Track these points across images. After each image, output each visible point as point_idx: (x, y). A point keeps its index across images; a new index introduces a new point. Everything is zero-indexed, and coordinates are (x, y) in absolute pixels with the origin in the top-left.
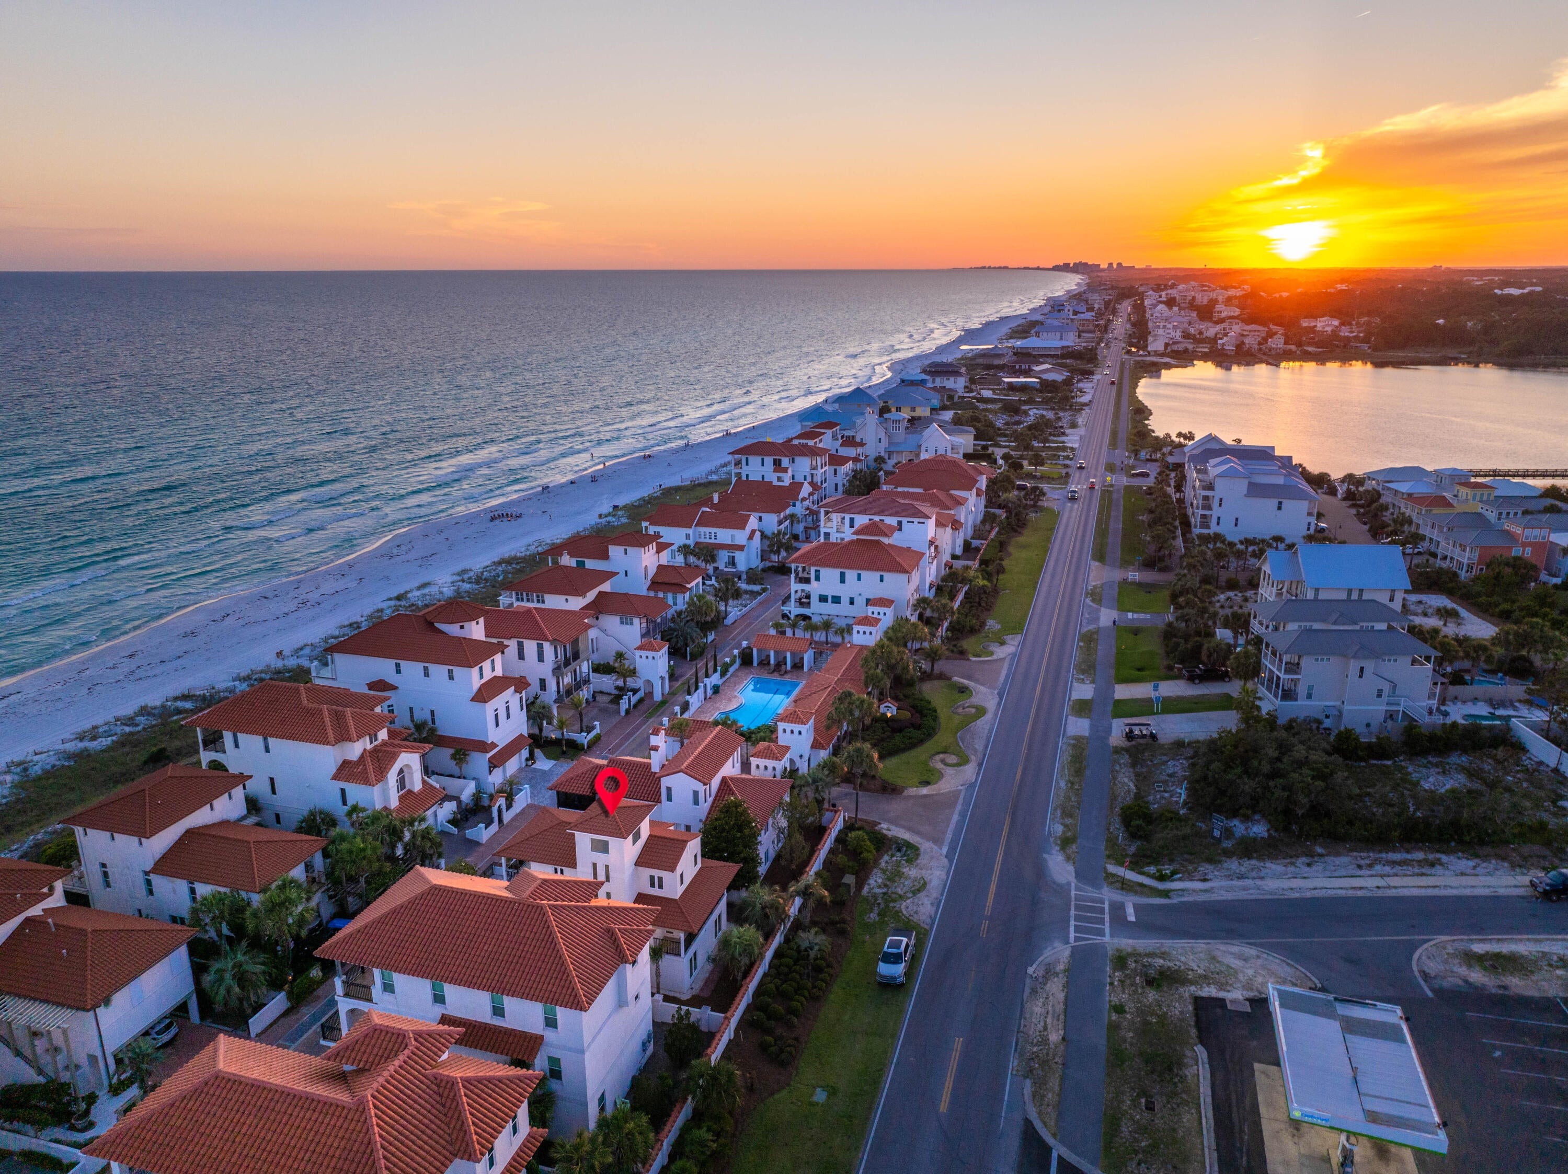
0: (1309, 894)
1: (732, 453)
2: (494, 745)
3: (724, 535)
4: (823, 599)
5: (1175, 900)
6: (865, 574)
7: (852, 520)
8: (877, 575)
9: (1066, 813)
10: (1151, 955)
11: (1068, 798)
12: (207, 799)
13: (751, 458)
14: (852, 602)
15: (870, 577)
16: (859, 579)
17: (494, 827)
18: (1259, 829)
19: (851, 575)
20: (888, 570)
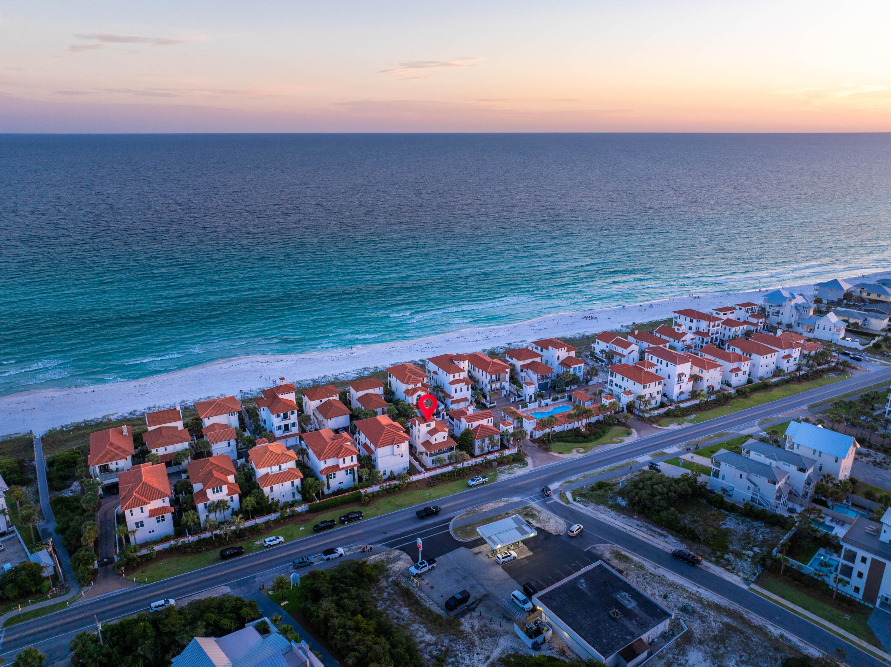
1: (675, 312)
2: (453, 398)
3: (620, 350)
4: (616, 385)
5: (568, 506)
7: (652, 357)
8: (634, 382)
9: (584, 477)
10: (536, 510)
11: (593, 474)
12: (374, 387)
15: (631, 382)
16: (628, 382)
17: (440, 419)
18: (624, 503)
19: (625, 379)
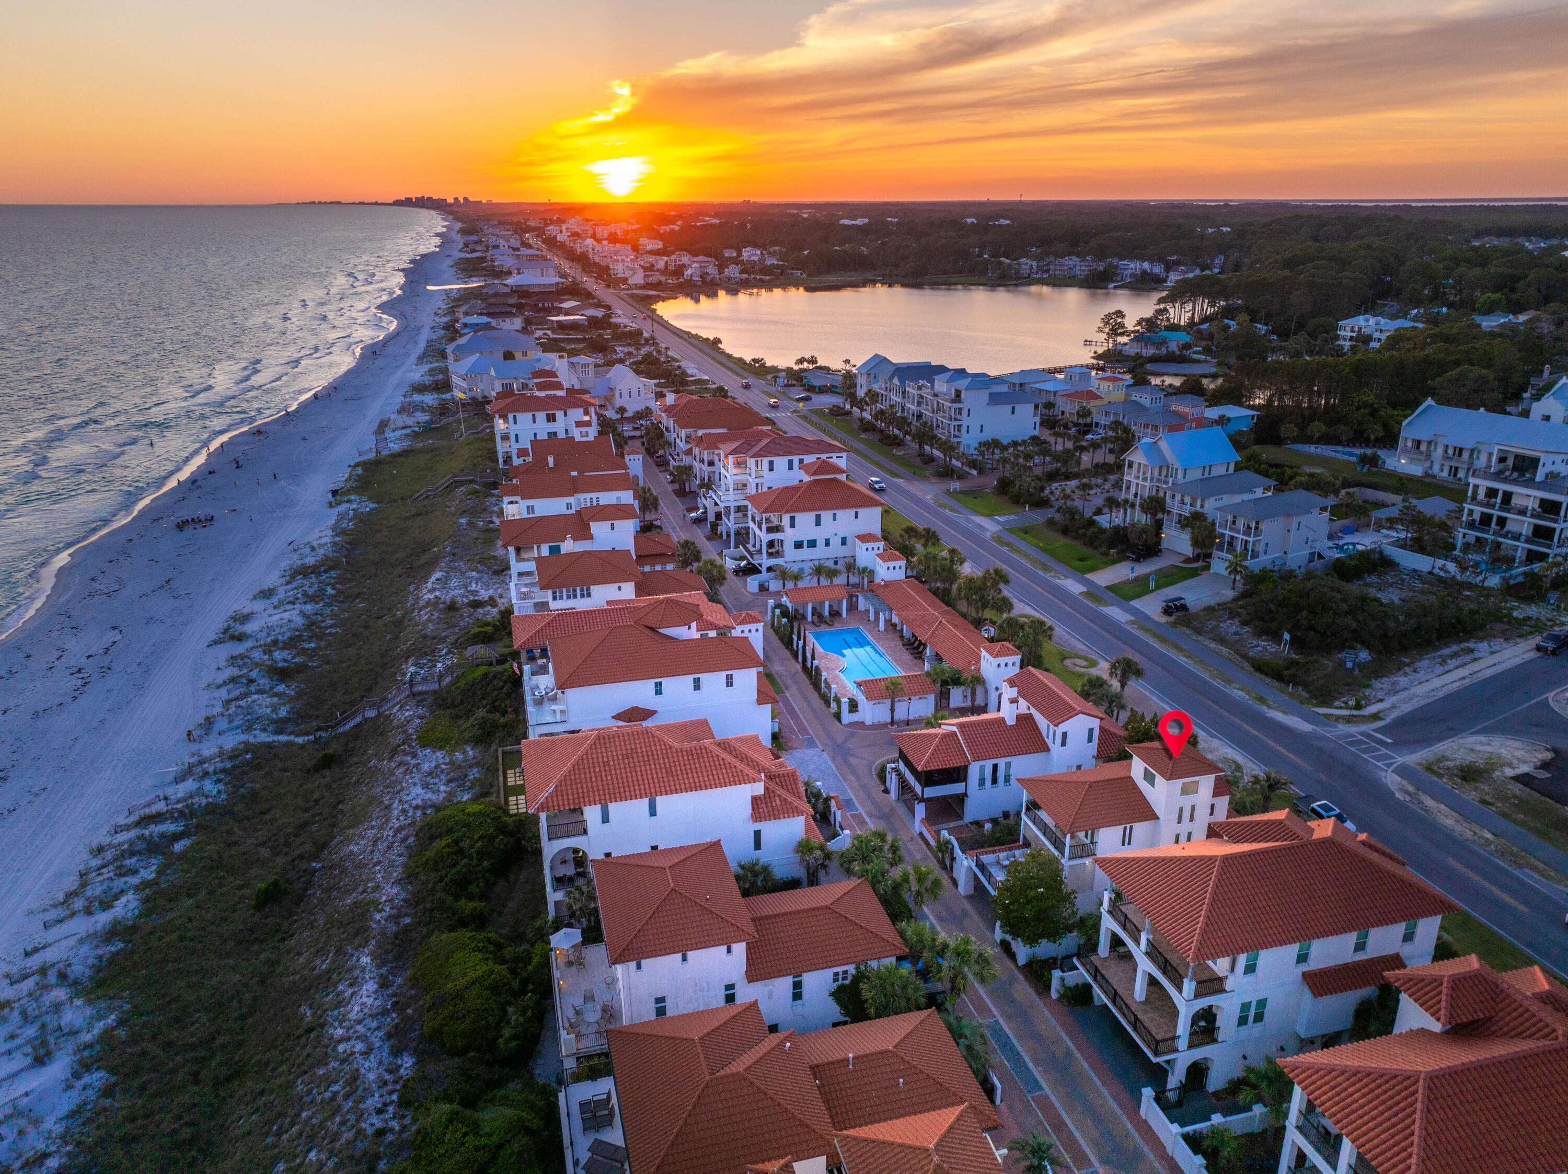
0: (1441, 694)
3: (608, 499)
4: (798, 545)
5: (1388, 720)
6: (840, 513)
7: (771, 463)
8: (852, 512)
10: (1439, 761)
13: (519, 416)
14: (827, 544)
15: (846, 515)
16: (834, 519)
18: (1365, 655)
19: (826, 516)
20: (862, 506)
